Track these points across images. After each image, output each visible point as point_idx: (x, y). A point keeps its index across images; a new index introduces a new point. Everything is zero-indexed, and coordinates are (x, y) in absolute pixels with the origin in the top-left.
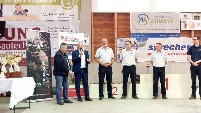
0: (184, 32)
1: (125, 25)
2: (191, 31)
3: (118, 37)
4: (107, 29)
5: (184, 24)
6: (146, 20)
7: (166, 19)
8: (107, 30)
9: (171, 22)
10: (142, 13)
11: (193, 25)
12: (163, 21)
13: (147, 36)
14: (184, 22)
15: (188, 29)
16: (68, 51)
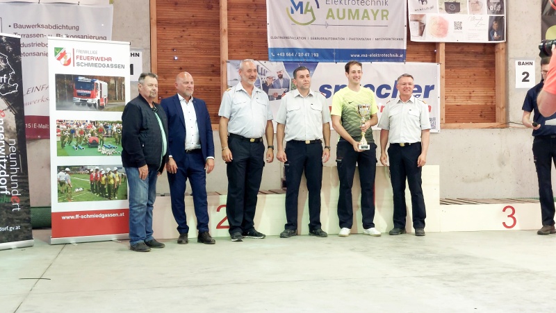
0: (416, 48)
1: (250, 23)
2: (434, 45)
3: (230, 58)
4: (197, 33)
5: (418, 23)
6: (311, 10)
8: (198, 36)
11: (443, 28)
12: (361, 14)
13: (316, 58)
14: (418, 18)
15: (428, 37)
16: (79, 95)
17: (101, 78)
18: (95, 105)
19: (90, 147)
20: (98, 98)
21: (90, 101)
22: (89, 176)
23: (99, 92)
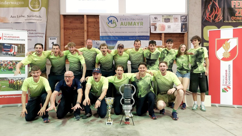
0: (154, 35)
2: (161, 34)
5: (154, 26)
6: (115, 23)
7: (136, 21)
9: (141, 24)
10: (111, 16)
12: (133, 23)
16: (5, 51)
17: (14, 44)
18: (12, 54)
19: (9, 70)
20: (13, 52)
21: (9, 53)
22: (8, 82)
23: (14, 50)
